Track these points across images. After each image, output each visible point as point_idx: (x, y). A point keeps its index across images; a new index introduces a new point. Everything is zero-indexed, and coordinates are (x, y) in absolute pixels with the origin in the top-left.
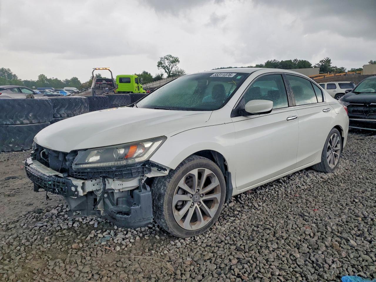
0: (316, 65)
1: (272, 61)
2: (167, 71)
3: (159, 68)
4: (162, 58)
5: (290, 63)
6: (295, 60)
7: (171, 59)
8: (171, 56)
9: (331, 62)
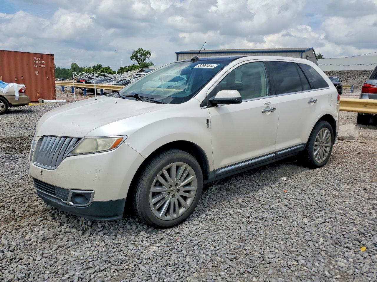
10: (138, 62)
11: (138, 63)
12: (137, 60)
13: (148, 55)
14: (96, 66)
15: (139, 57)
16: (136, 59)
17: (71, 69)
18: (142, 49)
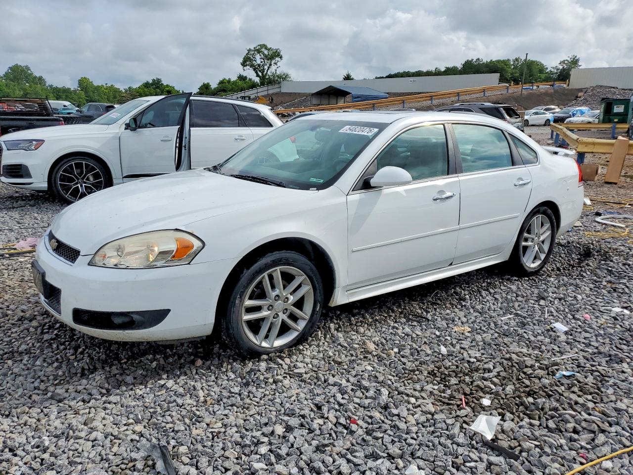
0: (552, 70)
1: (472, 60)
2: (260, 74)
3: (245, 68)
4: (249, 50)
5: (503, 64)
6: (517, 60)
7: (266, 52)
8: (265, 46)
9: (580, 64)
10: (256, 73)
11: (255, 75)
12: (254, 70)
13: (277, 59)
14: (151, 82)
15: (259, 61)
16: (252, 66)
17: (79, 89)
18: (266, 46)
